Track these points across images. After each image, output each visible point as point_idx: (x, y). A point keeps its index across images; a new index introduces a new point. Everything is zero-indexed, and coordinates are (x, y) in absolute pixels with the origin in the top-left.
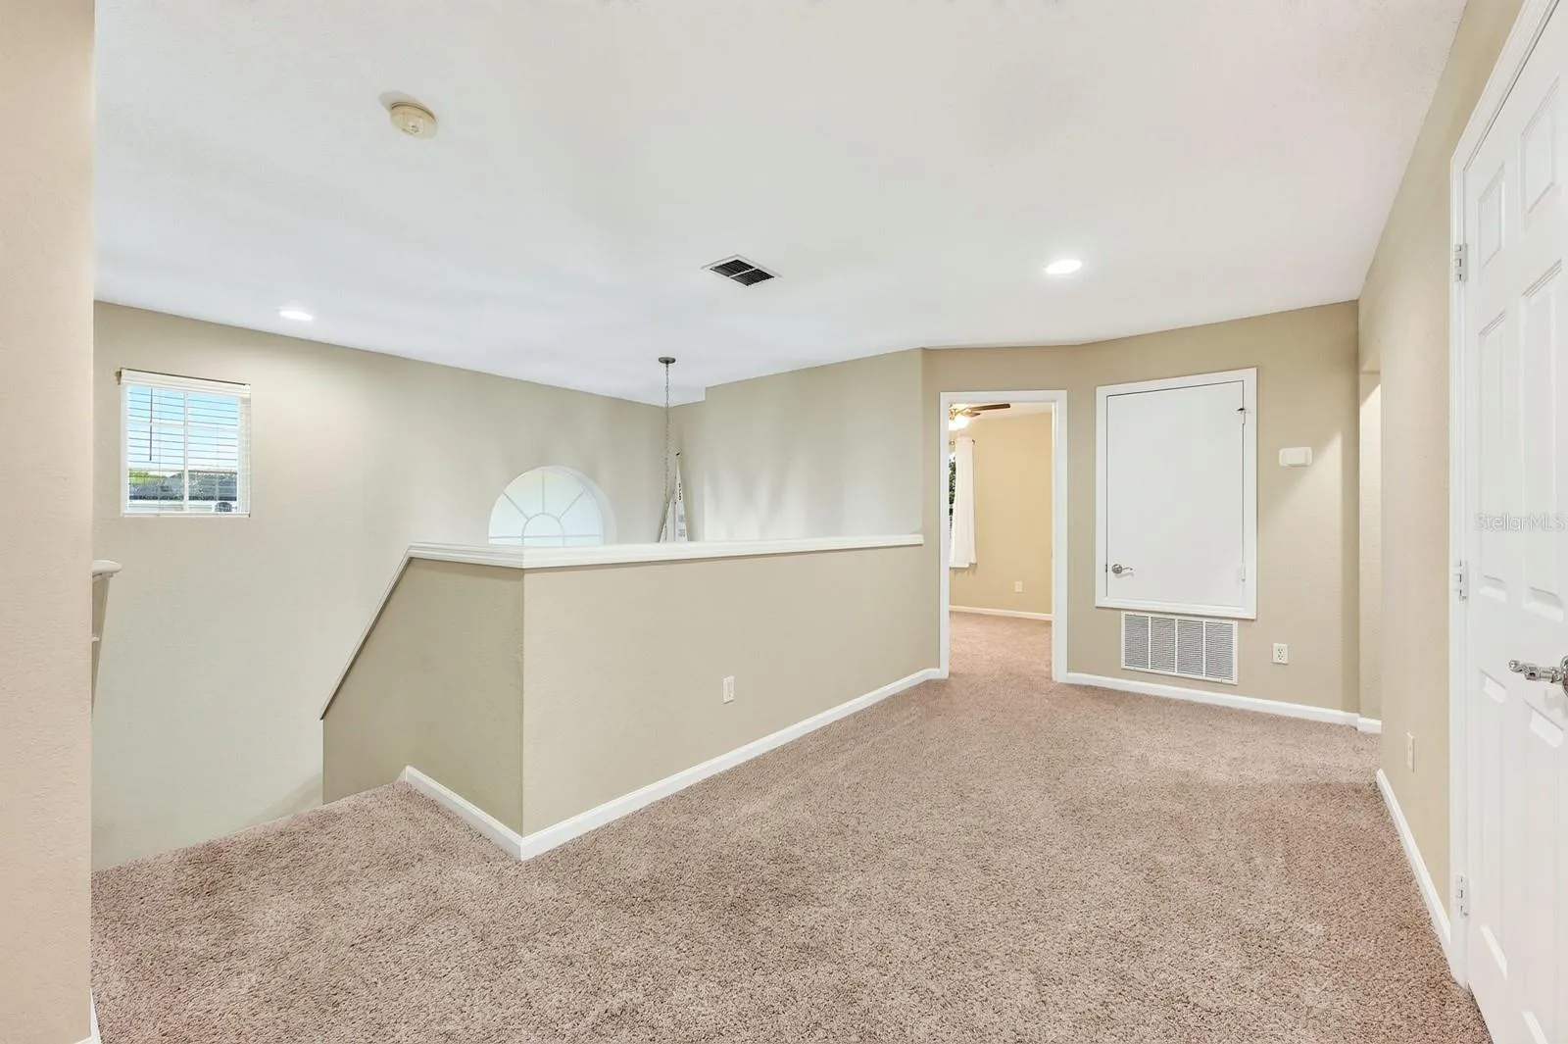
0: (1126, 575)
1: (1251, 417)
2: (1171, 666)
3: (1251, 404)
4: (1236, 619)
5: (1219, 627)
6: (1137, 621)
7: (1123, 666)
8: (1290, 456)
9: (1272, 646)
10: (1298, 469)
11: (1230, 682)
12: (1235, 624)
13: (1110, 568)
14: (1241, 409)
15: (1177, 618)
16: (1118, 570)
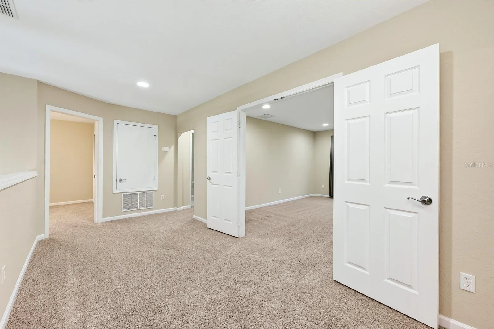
0: (123, 182)
1: (157, 138)
2: (137, 208)
3: (157, 135)
4: (153, 190)
5: (149, 193)
6: (127, 196)
7: (123, 211)
8: (165, 149)
9: (161, 196)
10: (166, 152)
11: (152, 207)
12: (153, 192)
13: (118, 180)
14: (155, 135)
15: (138, 193)
16: (120, 181)
